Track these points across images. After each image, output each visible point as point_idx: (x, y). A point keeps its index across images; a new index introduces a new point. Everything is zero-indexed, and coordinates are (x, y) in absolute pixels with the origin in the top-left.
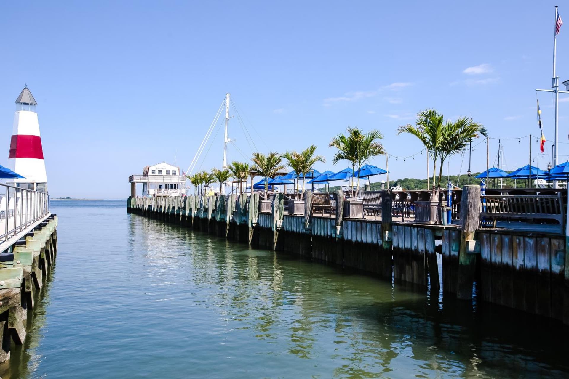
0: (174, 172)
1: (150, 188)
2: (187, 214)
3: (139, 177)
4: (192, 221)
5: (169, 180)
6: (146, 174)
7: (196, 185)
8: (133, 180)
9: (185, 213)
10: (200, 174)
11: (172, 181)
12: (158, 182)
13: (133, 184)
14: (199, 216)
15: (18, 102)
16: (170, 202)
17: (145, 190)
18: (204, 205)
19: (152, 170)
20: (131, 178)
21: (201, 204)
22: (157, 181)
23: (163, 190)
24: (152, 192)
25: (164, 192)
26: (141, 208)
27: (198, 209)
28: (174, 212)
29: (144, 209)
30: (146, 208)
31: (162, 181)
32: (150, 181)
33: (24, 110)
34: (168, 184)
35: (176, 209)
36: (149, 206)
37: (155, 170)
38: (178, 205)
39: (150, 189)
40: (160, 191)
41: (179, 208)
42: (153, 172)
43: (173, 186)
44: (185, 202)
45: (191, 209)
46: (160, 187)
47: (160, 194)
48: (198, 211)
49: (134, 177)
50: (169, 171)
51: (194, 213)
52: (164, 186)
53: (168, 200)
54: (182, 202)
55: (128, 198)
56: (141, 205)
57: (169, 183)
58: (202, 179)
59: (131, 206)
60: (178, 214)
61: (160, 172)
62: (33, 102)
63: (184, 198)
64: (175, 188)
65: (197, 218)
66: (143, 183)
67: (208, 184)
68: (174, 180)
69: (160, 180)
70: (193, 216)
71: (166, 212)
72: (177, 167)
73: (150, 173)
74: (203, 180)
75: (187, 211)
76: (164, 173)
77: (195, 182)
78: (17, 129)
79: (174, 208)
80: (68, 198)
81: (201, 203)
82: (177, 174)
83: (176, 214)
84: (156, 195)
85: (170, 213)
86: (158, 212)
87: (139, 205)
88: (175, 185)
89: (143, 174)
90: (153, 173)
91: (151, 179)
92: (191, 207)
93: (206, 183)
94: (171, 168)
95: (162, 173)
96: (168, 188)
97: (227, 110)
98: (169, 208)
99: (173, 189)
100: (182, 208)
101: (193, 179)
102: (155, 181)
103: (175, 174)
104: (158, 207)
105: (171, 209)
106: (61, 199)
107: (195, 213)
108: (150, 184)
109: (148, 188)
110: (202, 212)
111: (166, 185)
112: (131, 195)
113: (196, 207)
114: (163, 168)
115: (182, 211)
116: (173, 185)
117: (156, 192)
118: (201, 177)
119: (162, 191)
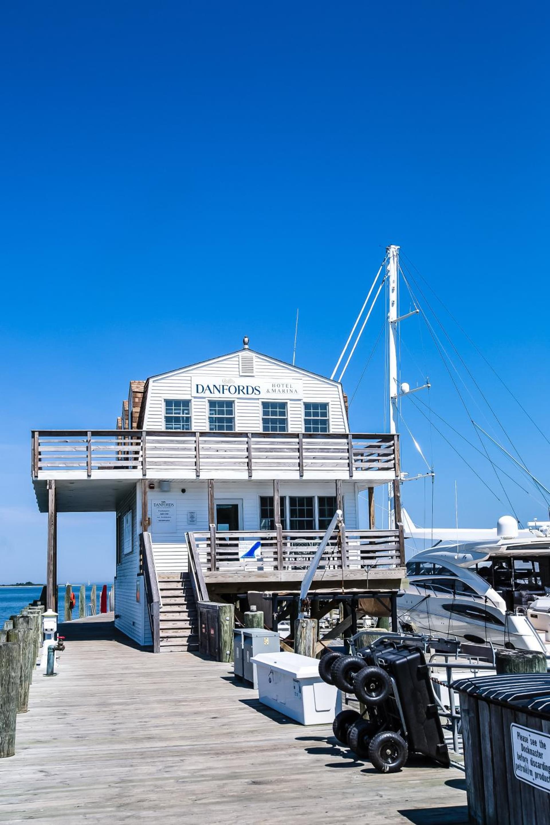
0: (318, 414)
1: (154, 526)
5: (283, 469)
6: (128, 422)
11: (308, 474)
12: (211, 483)
19: (168, 403)
22: (206, 476)
25: (253, 554)
31: (240, 473)
32: (153, 475)
34: (282, 500)
37: (186, 403)
40: (225, 551)
42: (177, 411)
46: (227, 516)
47: (229, 573)
50: (283, 405)
52: (252, 512)
57: (289, 493)
61: (222, 413)
68: (320, 468)
72: (337, 378)
73: (155, 417)
76: (247, 416)
80: (29, 584)
82: (338, 422)
88: (326, 501)
90: (171, 419)
91: (160, 459)
95: (237, 422)
96: (283, 526)
97: (393, 297)
99: (318, 532)
103: (324, 423)
106: (18, 585)
108: (153, 497)
109: (139, 530)
111: (266, 501)
114: (238, 390)
116: (310, 499)
117: (202, 558)
119: (244, 547)
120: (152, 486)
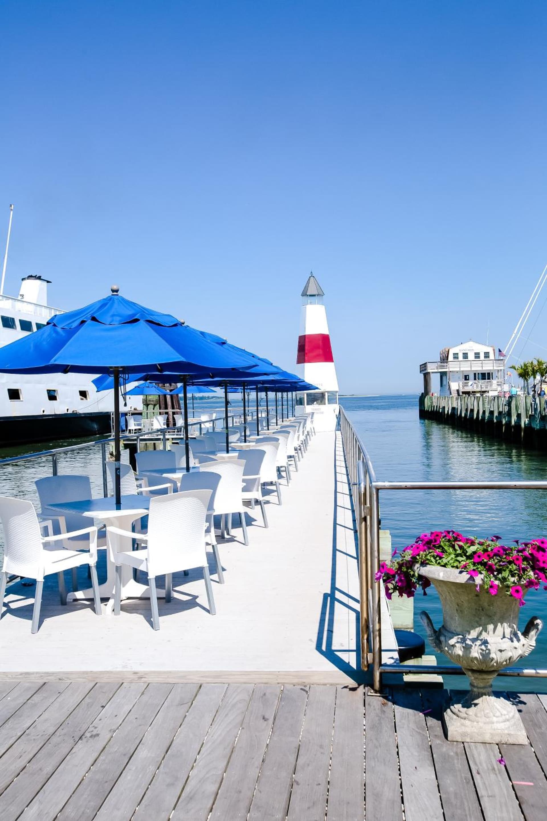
0: (487, 355)
1: (451, 379)
2: (513, 423)
3: (434, 365)
4: (522, 434)
5: (478, 367)
6: (445, 359)
7: (526, 379)
8: (426, 369)
9: (510, 421)
10: (532, 363)
11: (484, 369)
12: (463, 371)
13: (426, 376)
14: (532, 425)
15: (304, 294)
16: (486, 404)
17: (444, 383)
18: (540, 411)
19: (454, 354)
20: (423, 367)
21: (536, 410)
22: (462, 369)
23: (470, 382)
24: (454, 386)
25: (472, 386)
26: (441, 411)
27: (530, 415)
28: (493, 419)
29: (446, 412)
30: (448, 411)
31: (469, 369)
32: (451, 370)
33: (311, 303)
34: (478, 374)
35: (496, 414)
36: (453, 409)
37: (457, 354)
38: (498, 409)
39: (452, 382)
40: (466, 385)
41: (500, 413)
42: (456, 356)
43: (486, 376)
44: (509, 404)
45: (519, 416)
46: (466, 378)
47: (467, 389)
48: (530, 418)
49: (429, 365)
50: (479, 353)
51: (524, 421)
52: (472, 376)
53: (483, 401)
54: (505, 405)
55: (420, 395)
56: (441, 407)
57: (480, 372)
58: (535, 371)
59: (425, 408)
60: (500, 422)
61: (465, 356)
62: (321, 293)
63: (507, 399)
64: (489, 379)
65: (529, 428)
66: (441, 372)
67: (544, 377)
68: (487, 367)
69: (466, 367)
70: (523, 425)
71: (480, 418)
72: (492, 347)
73: (451, 358)
74: (537, 371)
75: (514, 419)
76: (471, 356)
77: (524, 374)
78: (305, 328)
79: (491, 413)
81: (535, 407)
82: (492, 357)
83: (496, 422)
84: (461, 390)
85: (486, 421)
86: (468, 417)
87: (437, 406)
88: (489, 374)
89: (440, 361)
90: (454, 358)
91: (452, 367)
92: (519, 412)
93: (542, 376)
94: (482, 349)
95: (469, 358)
96: (479, 379)
98: (484, 412)
99: (487, 381)
100: (504, 414)
101: (520, 371)
102: (458, 369)
103: (488, 357)
104: (467, 410)
105: (487, 414)
107: (527, 422)
108: (451, 374)
109: (448, 381)
110: (537, 421)
111: (475, 374)
112: (423, 392)
113: (528, 412)
114: (469, 350)
115: (505, 417)
116: (485, 374)
117: (461, 386)
118: (533, 369)
119: (469, 384)
120: (450, 372)
